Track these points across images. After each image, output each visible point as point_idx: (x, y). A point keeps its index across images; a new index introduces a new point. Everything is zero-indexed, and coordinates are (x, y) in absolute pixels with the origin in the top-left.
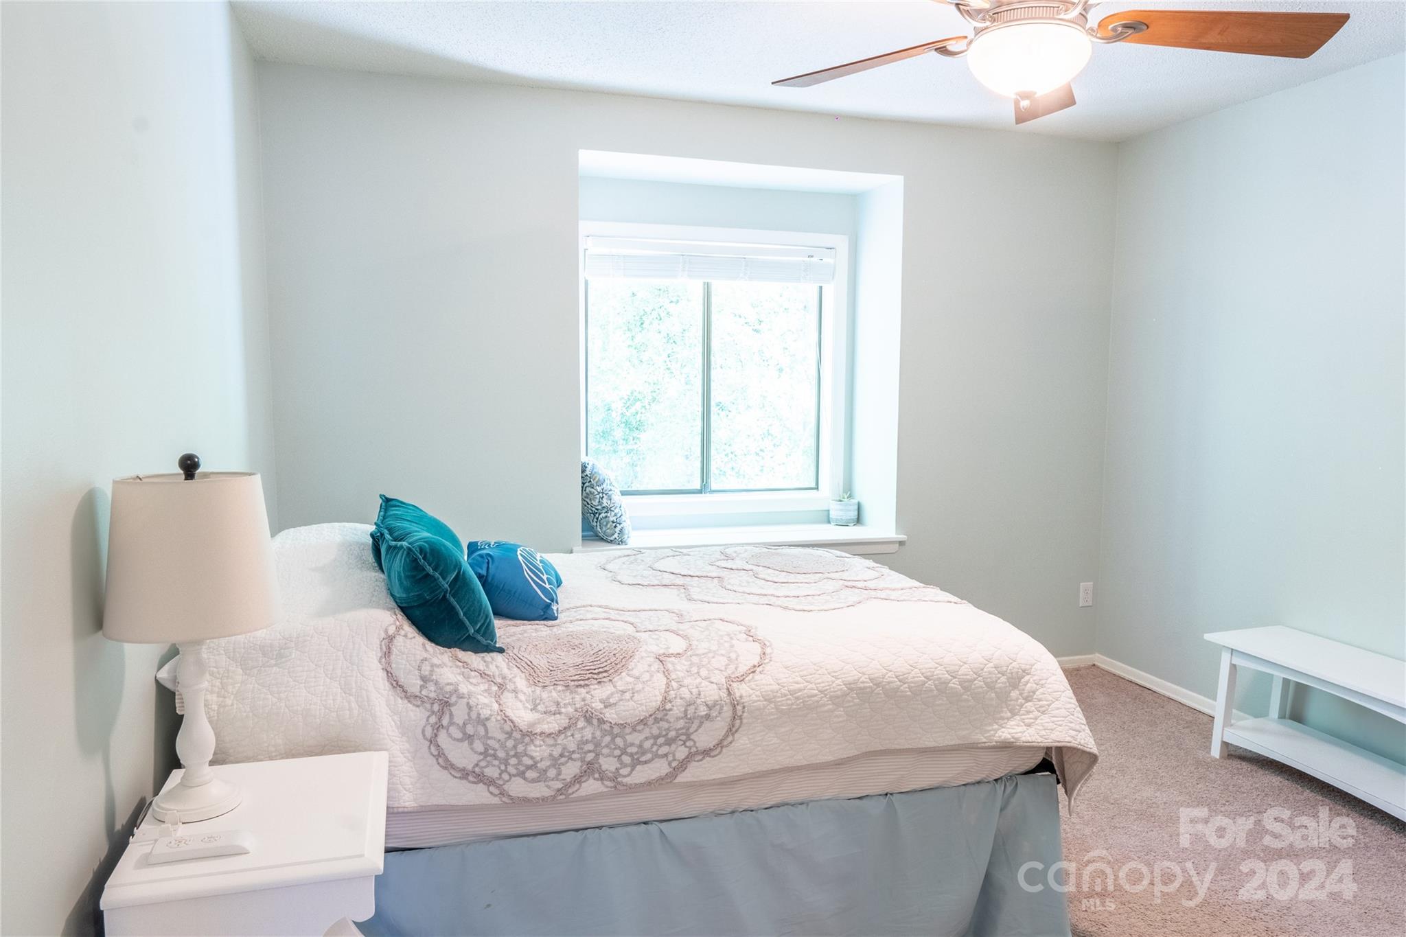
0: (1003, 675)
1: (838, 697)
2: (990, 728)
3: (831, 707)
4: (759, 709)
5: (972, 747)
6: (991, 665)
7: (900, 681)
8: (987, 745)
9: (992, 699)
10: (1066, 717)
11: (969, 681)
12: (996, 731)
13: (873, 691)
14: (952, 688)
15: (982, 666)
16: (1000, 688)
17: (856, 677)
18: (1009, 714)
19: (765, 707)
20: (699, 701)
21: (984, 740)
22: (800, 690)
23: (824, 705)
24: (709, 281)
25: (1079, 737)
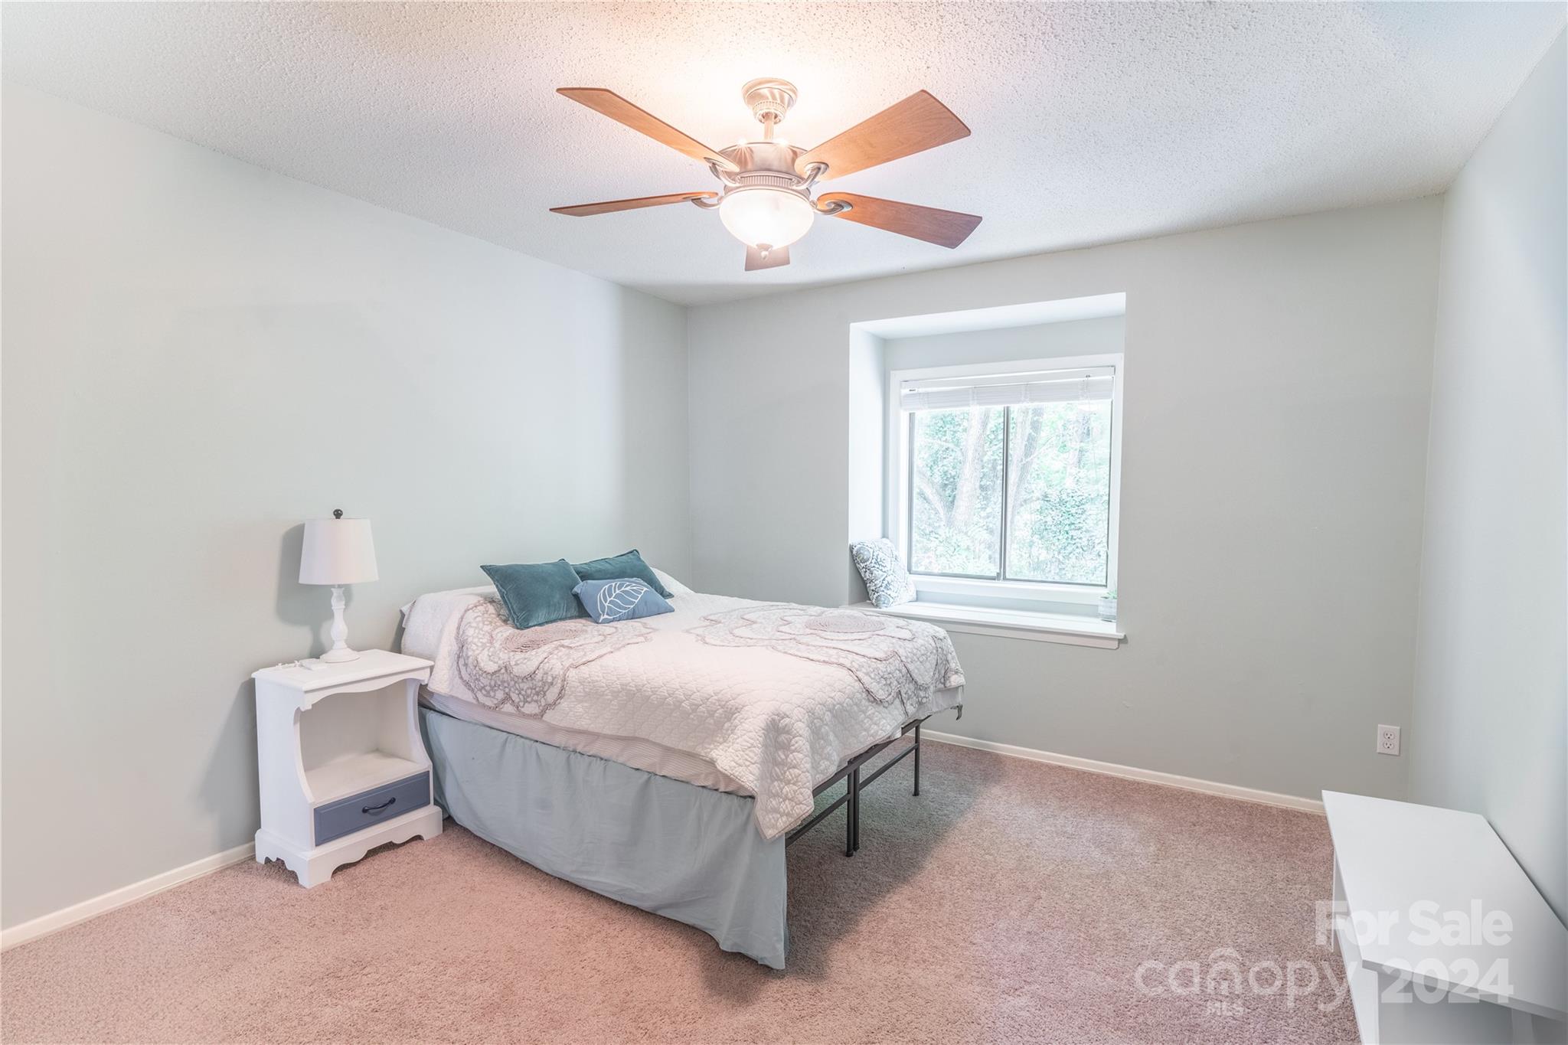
0: (722, 708)
1: (615, 692)
2: (707, 746)
3: (609, 697)
4: (574, 687)
5: (691, 755)
6: (716, 697)
7: (652, 692)
8: (704, 758)
9: (710, 724)
10: (736, 751)
11: (695, 705)
12: (712, 749)
13: (634, 694)
14: (683, 707)
15: (708, 697)
16: (717, 717)
17: (628, 682)
18: (721, 740)
19: (578, 687)
20: (550, 673)
21: (704, 754)
22: (597, 681)
23: (607, 695)
24: (1009, 405)
25: (736, 769)
